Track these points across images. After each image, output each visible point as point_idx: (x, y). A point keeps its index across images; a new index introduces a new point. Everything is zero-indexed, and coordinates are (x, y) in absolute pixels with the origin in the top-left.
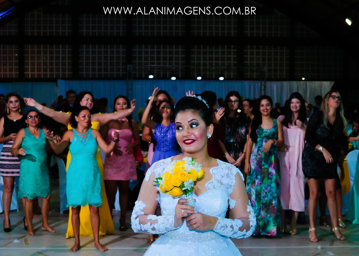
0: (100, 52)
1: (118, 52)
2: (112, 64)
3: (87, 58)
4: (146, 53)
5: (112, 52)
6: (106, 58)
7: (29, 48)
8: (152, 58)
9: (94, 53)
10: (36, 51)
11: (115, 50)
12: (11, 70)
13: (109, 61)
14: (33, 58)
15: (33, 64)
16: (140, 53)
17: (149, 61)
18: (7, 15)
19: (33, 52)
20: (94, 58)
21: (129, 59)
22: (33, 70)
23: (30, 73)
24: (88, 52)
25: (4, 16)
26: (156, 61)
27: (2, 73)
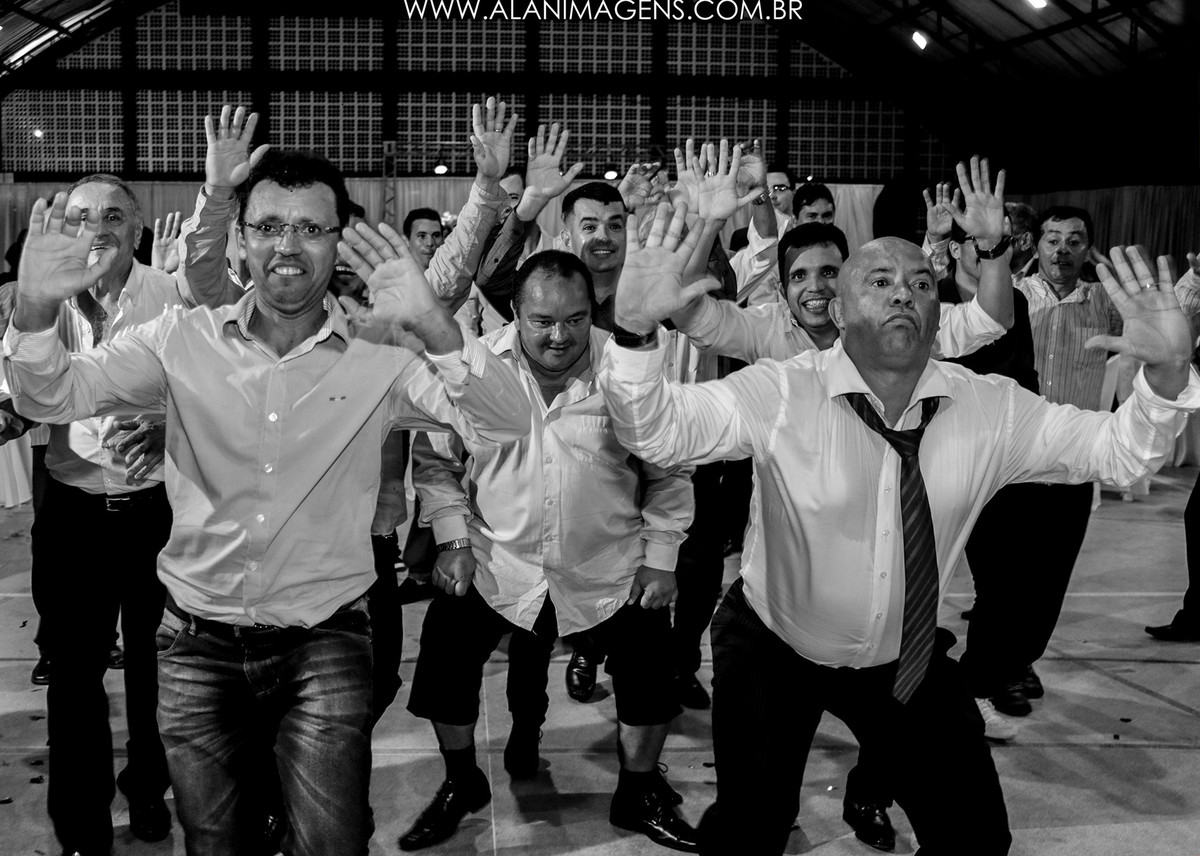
0: (319, 110)
1: (363, 111)
2: (348, 139)
3: (289, 125)
4: (431, 112)
5: (349, 111)
6: (334, 125)
7: (148, 100)
8: (446, 126)
9: (304, 111)
10: (165, 108)
11: (356, 104)
12: (105, 152)
13: (341, 132)
14: (157, 124)
15: (158, 138)
16: (417, 112)
17: (439, 133)
18: (92, 18)
19: (157, 110)
20: (304, 124)
21: (390, 127)
22: (158, 152)
23: (150, 159)
24: (290, 111)
25: (86, 21)
26: (454, 133)
27: (84, 159)
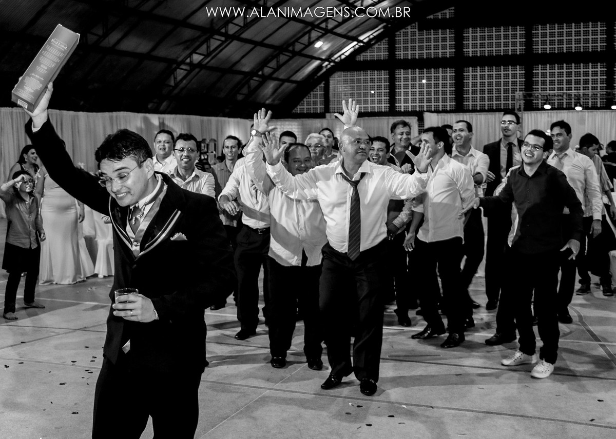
0: (490, 76)
1: (514, 76)
2: (506, 91)
3: (474, 85)
4: (552, 75)
5: (507, 76)
6: (498, 84)
7: (401, 74)
8: (560, 82)
9: (482, 77)
10: (410, 78)
11: (510, 72)
12: (380, 102)
13: (502, 88)
14: (406, 86)
15: (406, 94)
16: (544, 75)
17: (556, 86)
18: (375, 34)
19: (406, 79)
20: (482, 84)
21: (529, 85)
22: (406, 101)
23: (402, 105)
24: (475, 77)
25: (371, 37)
26: (565, 86)
27: (369, 105)
